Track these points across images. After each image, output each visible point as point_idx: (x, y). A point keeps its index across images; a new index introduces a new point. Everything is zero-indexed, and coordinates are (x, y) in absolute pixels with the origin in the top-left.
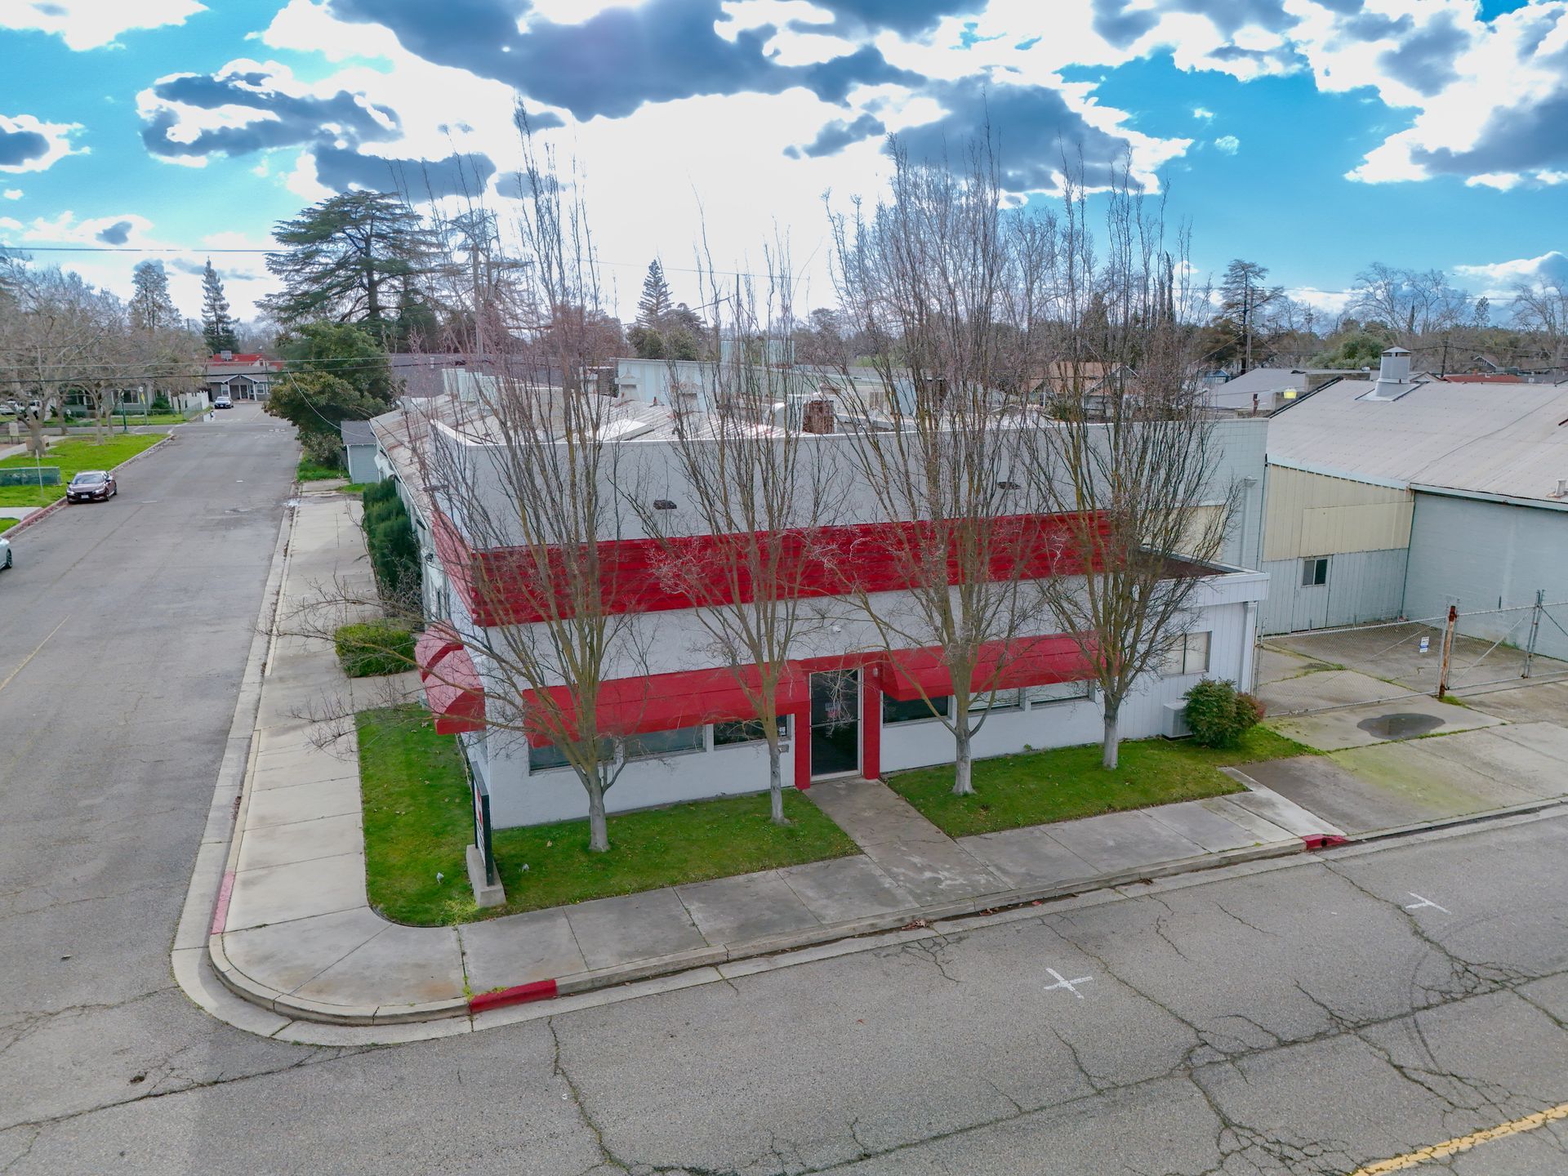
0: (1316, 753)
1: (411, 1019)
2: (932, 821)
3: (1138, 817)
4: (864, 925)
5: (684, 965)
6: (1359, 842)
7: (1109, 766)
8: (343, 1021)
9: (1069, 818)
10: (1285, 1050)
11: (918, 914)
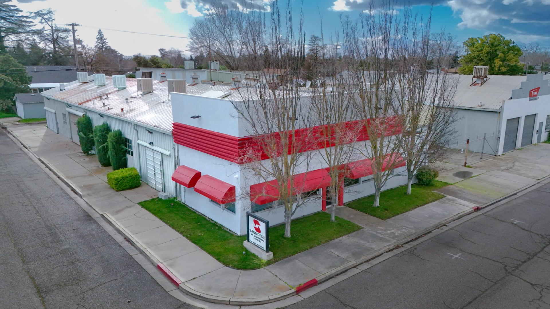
0: (452, 185)
1: (281, 299)
2: (374, 216)
3: (426, 208)
4: (386, 249)
5: (347, 269)
6: (484, 208)
7: (409, 194)
8: (259, 303)
9: (409, 210)
10: (525, 264)
11: (398, 243)
